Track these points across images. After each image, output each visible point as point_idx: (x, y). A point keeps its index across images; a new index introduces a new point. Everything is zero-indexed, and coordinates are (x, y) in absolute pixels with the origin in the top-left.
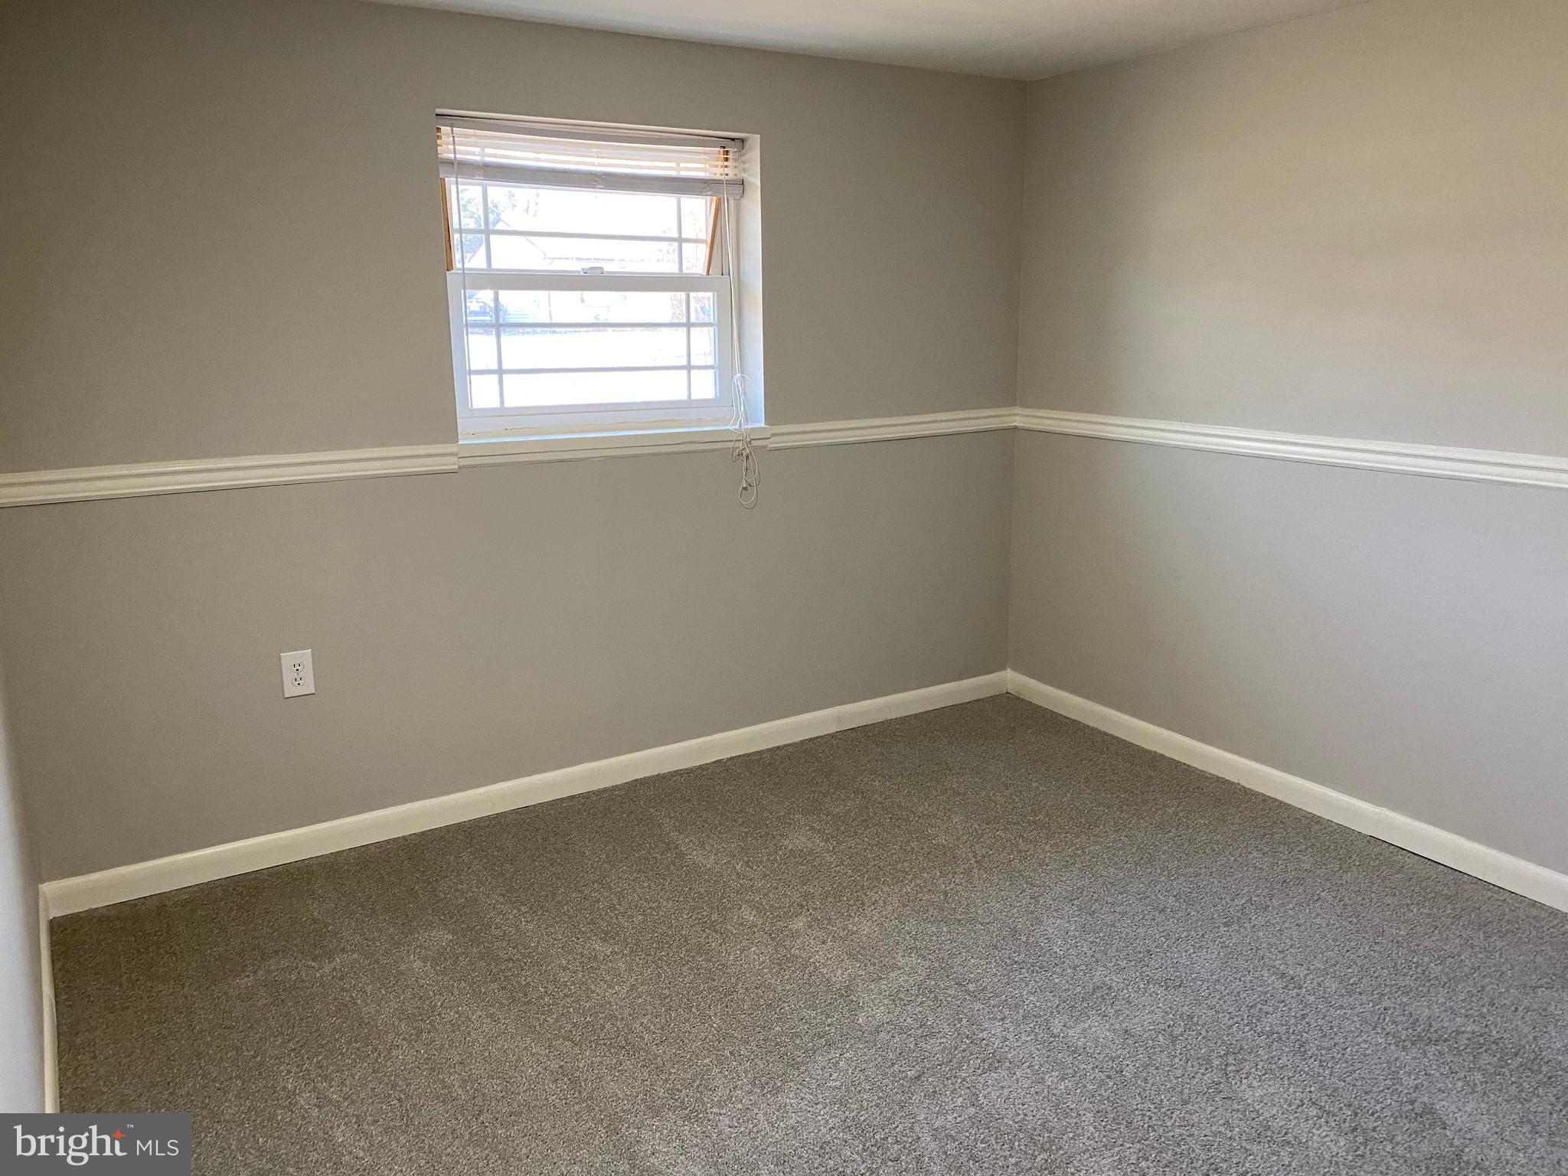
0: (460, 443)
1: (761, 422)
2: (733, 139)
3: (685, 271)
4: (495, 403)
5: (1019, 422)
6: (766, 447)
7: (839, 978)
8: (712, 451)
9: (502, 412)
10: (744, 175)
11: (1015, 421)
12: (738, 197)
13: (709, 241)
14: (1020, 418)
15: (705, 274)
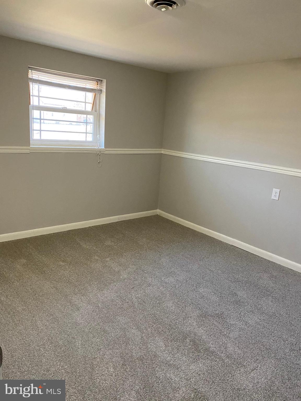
0: (31, 146)
1: (103, 147)
2: (99, 80)
3: (86, 110)
4: (39, 138)
5: (163, 152)
6: (104, 153)
7: (117, 270)
8: (91, 153)
9: (41, 140)
10: (102, 89)
11: (162, 152)
12: (100, 94)
13: (93, 103)
14: (163, 151)
15: (91, 111)
